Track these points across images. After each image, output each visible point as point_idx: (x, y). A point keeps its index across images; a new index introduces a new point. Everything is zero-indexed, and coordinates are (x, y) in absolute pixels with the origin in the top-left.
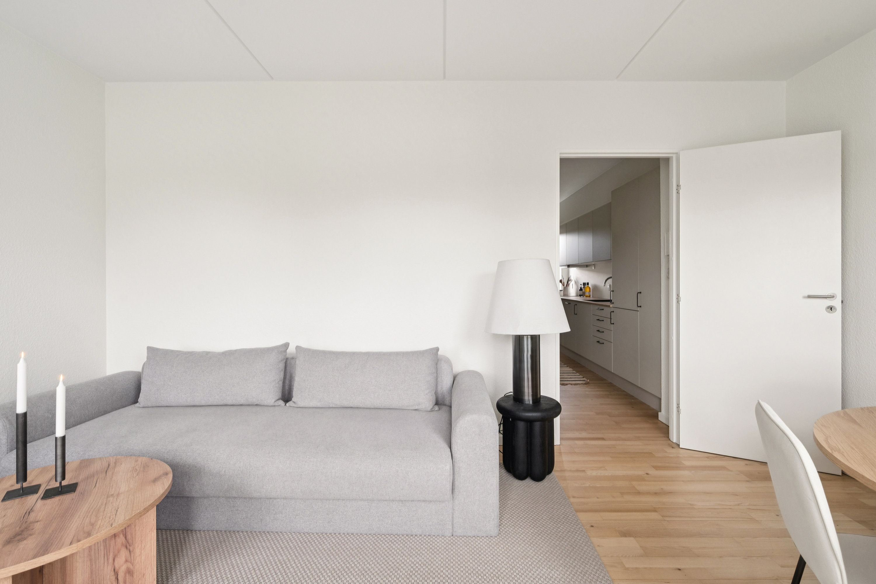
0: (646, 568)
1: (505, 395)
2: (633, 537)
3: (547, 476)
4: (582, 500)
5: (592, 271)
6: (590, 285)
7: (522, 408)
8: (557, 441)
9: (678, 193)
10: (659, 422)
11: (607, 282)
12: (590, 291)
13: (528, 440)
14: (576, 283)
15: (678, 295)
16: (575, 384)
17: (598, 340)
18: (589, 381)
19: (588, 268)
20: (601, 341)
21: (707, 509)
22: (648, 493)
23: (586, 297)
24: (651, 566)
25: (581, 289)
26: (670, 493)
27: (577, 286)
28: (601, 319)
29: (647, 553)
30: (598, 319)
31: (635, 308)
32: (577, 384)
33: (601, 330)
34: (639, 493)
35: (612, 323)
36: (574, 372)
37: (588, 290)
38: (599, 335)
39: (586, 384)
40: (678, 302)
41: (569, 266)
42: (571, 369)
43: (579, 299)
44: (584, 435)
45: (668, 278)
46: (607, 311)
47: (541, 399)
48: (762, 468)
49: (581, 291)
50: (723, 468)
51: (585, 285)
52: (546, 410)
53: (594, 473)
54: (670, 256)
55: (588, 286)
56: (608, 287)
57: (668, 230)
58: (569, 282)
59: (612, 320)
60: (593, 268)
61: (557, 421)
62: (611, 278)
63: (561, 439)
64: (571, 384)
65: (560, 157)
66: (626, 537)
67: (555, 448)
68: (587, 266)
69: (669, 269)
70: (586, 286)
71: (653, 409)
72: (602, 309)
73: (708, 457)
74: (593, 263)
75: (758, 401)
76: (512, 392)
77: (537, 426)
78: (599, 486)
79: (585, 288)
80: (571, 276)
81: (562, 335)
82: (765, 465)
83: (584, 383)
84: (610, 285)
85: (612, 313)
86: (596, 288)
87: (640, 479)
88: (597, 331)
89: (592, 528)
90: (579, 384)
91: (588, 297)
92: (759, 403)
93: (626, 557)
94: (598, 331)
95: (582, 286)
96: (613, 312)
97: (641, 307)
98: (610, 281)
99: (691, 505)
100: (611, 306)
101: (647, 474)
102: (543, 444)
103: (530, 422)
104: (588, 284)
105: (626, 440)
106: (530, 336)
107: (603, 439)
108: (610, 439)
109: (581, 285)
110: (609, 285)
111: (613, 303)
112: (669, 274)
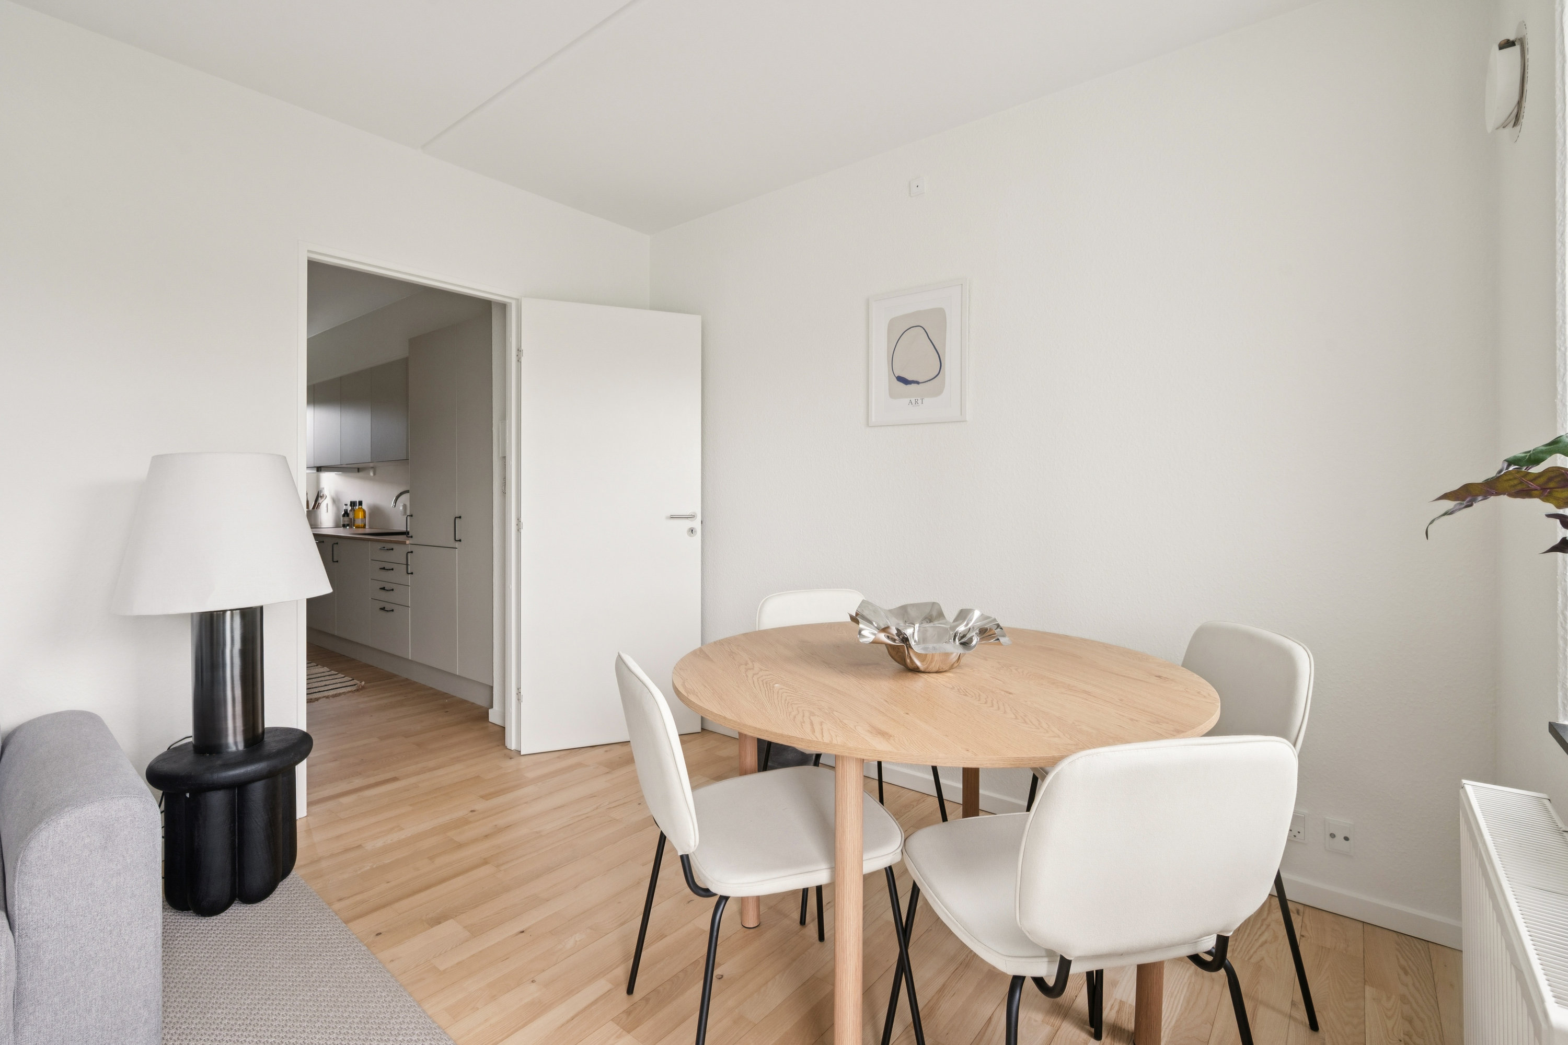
0: (473, 956)
1: (169, 748)
2: (452, 918)
3: (281, 883)
4: (358, 898)
5: (370, 479)
6: (364, 506)
7: (219, 762)
8: (301, 810)
9: (519, 361)
10: (490, 724)
11: (399, 499)
12: (365, 517)
13: (235, 826)
14: (335, 501)
15: (519, 520)
16: (336, 694)
17: (382, 605)
18: (365, 683)
19: (361, 474)
20: (388, 607)
21: (558, 830)
22: (475, 840)
23: (357, 527)
24: (480, 949)
25: (346, 514)
26: (508, 827)
27: (338, 509)
28: (388, 566)
29: (475, 931)
30: (383, 567)
31: (452, 543)
32: (340, 694)
33: (388, 586)
34: (460, 846)
35: (409, 572)
36: (333, 672)
37: (360, 515)
38: (384, 595)
39: (357, 690)
40: (519, 530)
41: (319, 469)
42: (326, 669)
43: (341, 532)
44: (357, 782)
45: (504, 493)
46: (399, 553)
47: (265, 736)
48: (624, 749)
49: (348, 517)
50: (580, 765)
51: (354, 506)
52: (279, 753)
53: (379, 843)
54: (507, 458)
55: (360, 507)
56: (401, 508)
57: (504, 417)
58: (320, 500)
59: (409, 567)
60: (372, 474)
61: (301, 770)
62: (407, 492)
63: (310, 804)
64: (327, 697)
65: (308, 257)
66: (440, 923)
67: (298, 824)
68: (359, 470)
69: (505, 478)
70: (357, 507)
71: (481, 707)
72: (390, 549)
73: (558, 757)
74: (371, 465)
75: (618, 653)
76: (191, 737)
77: (257, 791)
78: (389, 861)
79: (354, 510)
80: (324, 488)
81: (311, 603)
82: (627, 745)
83: (355, 689)
84: (405, 506)
85: (409, 554)
86: (376, 512)
87: (463, 822)
88: (380, 589)
89: (379, 937)
90: (344, 693)
91: (361, 527)
92: (619, 656)
93: (440, 954)
94: (383, 589)
95: (349, 508)
96: (412, 552)
97: (460, 541)
98: (405, 498)
99: (537, 833)
100: (408, 542)
101: (472, 811)
102: (272, 823)
103: (239, 788)
104: (360, 503)
105: (436, 769)
106: (238, 611)
107: (395, 779)
108: (408, 776)
109: (346, 505)
110: (403, 504)
111: (412, 537)
112: (505, 486)
